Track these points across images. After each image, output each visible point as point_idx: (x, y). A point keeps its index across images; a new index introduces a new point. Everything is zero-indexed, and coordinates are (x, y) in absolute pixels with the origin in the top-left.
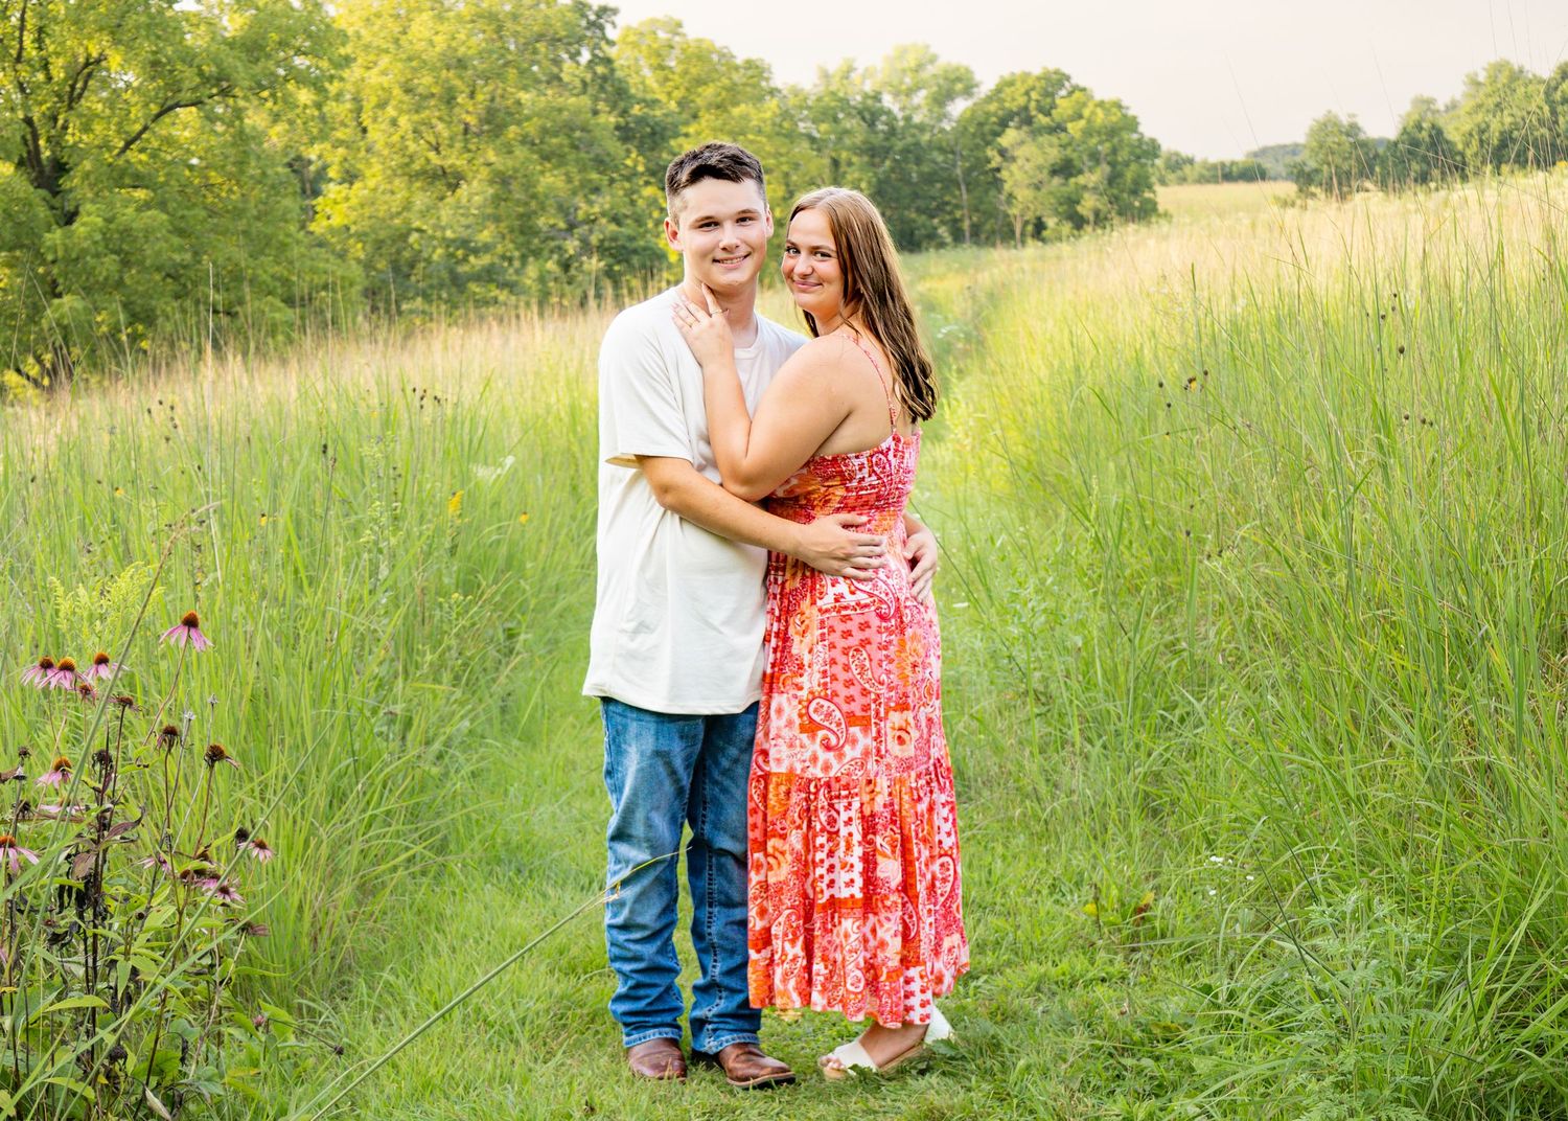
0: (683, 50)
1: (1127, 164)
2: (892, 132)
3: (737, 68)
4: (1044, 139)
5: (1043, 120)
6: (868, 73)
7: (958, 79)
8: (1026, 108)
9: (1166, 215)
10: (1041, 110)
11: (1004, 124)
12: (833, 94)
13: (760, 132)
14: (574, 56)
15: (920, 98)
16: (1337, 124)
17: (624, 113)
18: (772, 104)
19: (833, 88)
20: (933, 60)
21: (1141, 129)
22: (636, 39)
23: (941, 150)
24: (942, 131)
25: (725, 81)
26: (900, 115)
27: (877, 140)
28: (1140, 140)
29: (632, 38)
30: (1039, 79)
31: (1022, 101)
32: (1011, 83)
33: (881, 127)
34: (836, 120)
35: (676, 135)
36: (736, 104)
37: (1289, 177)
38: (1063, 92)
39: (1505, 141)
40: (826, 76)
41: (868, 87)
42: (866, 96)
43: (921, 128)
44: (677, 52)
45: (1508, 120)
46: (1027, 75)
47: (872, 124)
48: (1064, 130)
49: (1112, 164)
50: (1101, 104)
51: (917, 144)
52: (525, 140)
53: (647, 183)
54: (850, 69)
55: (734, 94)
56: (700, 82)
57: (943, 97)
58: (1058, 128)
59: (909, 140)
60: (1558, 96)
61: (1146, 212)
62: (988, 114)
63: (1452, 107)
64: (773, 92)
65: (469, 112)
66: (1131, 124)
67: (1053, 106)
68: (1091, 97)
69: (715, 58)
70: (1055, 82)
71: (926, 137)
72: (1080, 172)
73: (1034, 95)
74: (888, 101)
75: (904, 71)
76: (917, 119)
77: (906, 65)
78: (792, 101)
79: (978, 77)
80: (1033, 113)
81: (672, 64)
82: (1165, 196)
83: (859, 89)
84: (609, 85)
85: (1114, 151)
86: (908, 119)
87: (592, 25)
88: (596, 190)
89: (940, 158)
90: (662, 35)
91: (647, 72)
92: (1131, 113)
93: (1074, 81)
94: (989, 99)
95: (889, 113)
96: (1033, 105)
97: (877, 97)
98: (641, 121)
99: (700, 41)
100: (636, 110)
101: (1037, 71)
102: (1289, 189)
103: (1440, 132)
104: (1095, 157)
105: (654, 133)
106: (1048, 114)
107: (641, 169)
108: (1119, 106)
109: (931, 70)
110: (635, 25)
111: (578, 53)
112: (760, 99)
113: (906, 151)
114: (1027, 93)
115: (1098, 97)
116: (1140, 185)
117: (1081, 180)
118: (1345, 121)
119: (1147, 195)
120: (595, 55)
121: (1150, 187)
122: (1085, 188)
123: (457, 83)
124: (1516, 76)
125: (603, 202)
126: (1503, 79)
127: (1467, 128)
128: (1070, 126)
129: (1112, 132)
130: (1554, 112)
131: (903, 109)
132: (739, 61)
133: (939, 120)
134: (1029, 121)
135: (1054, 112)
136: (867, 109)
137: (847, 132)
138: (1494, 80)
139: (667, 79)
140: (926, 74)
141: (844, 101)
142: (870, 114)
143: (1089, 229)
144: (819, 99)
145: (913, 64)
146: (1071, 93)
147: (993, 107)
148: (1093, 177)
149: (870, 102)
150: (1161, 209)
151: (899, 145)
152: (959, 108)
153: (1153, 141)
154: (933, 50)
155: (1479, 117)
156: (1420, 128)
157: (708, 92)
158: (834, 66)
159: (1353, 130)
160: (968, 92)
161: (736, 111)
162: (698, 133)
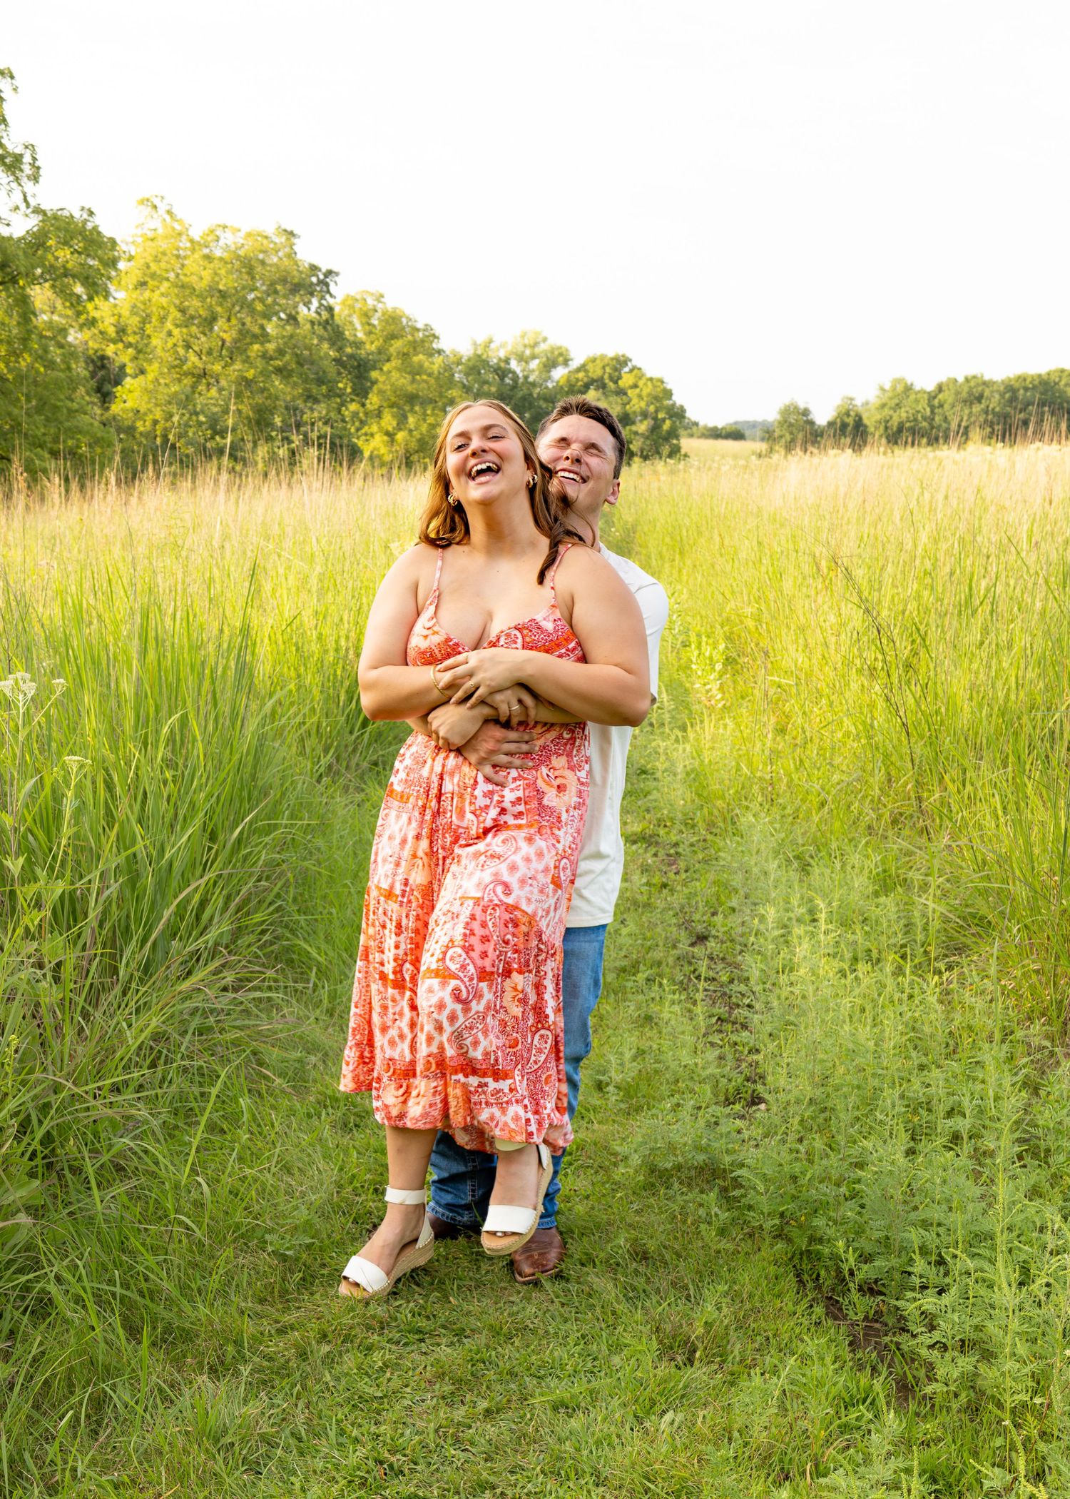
0: (384, 314)
1: (664, 420)
2: (515, 387)
3: (418, 330)
4: (613, 398)
5: (612, 385)
6: (503, 345)
7: (561, 354)
8: (602, 379)
9: (686, 455)
10: (611, 379)
11: (586, 387)
12: (479, 356)
13: (430, 375)
14: (307, 304)
15: (534, 364)
16: (796, 407)
17: (340, 349)
18: (438, 360)
19: (479, 352)
20: (545, 340)
21: (674, 398)
22: (351, 302)
23: (546, 400)
24: (547, 388)
25: (410, 338)
26: (521, 375)
27: (506, 390)
28: (674, 405)
29: (350, 302)
30: (612, 359)
31: (599, 372)
32: (594, 360)
33: (507, 381)
34: (479, 373)
35: (374, 368)
36: (416, 354)
37: (763, 439)
38: (626, 369)
39: (900, 429)
40: (475, 344)
41: (502, 354)
42: (500, 359)
43: (534, 384)
44: (378, 315)
45: (904, 415)
46: (603, 357)
47: (502, 378)
48: (625, 394)
49: (655, 419)
50: (651, 379)
51: (531, 395)
52: (265, 356)
53: (352, 400)
54: (491, 341)
55: (416, 346)
56: (394, 337)
57: (550, 364)
58: (621, 392)
59: (525, 391)
60: (936, 402)
61: (675, 452)
62: (578, 380)
63: (867, 403)
64: (439, 352)
65: (225, 331)
66: (668, 394)
67: (620, 378)
68: (643, 375)
69: (404, 321)
70: (620, 363)
71: (536, 391)
72: (634, 423)
73: (608, 370)
74: (514, 365)
75: (525, 346)
76: (531, 379)
77: (526, 342)
78: (452, 358)
79: (572, 355)
80: (607, 381)
81: (376, 322)
82: (686, 443)
83: (496, 354)
84: (331, 328)
85: (657, 411)
86: (526, 378)
87: (320, 282)
88: (316, 401)
89: (544, 406)
90: (370, 302)
91: (358, 326)
92: (669, 387)
93: (634, 363)
94: (579, 370)
95: (514, 373)
96: (606, 376)
97: (507, 361)
98: (351, 357)
99: (395, 309)
100: (349, 350)
101: (611, 354)
102: (763, 447)
103: (861, 419)
104: (645, 415)
105: (359, 366)
106: (616, 382)
107: (349, 390)
108: (662, 382)
109: (543, 347)
110: (353, 294)
111: (310, 302)
112: (431, 355)
113: (524, 399)
114: (604, 368)
115: (649, 375)
116: (673, 434)
117: (634, 428)
118: (802, 406)
119: (675, 442)
120: (321, 305)
121: (677, 437)
122: (636, 433)
123: (219, 309)
124: (908, 389)
125: (321, 409)
126: (900, 388)
127: (878, 417)
128: (629, 392)
129: (656, 398)
130: (932, 412)
131: (523, 371)
132: (420, 325)
133: (546, 381)
134: (604, 386)
135: (620, 382)
136: (499, 368)
137: (486, 382)
138: (894, 388)
139: (370, 333)
140: (537, 350)
141: (485, 363)
142: (502, 372)
143: (636, 459)
144: (469, 360)
145: (532, 343)
146: (631, 371)
147: (581, 375)
148: (642, 427)
149: (502, 365)
150: (683, 451)
151: (520, 394)
152: (559, 374)
153: (682, 407)
154: (544, 334)
155: (887, 412)
156: (848, 414)
157: (397, 345)
158: (481, 340)
159: (806, 412)
160: (566, 362)
161: (416, 359)
162: (390, 372)
